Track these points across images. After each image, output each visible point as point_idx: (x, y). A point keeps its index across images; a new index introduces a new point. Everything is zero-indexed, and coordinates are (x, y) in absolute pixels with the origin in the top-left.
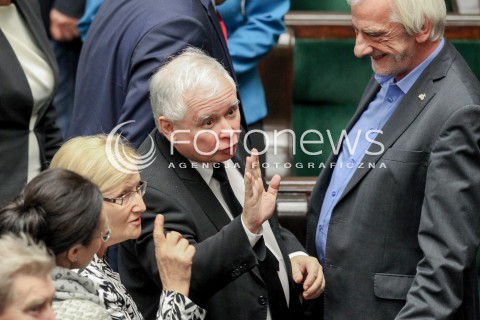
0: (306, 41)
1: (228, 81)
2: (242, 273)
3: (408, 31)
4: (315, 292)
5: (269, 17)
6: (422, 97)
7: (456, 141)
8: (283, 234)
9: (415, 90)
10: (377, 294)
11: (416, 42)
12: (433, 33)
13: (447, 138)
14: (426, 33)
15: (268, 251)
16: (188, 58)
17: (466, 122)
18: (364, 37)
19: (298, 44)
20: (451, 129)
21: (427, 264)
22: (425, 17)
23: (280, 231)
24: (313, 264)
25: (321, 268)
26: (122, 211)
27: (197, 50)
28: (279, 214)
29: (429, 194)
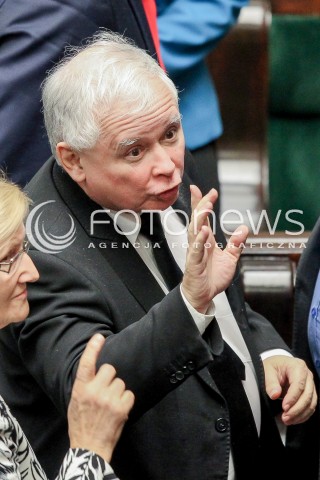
0: (289, 18)
1: (165, 86)
2: (186, 377)
4: (301, 413)
8: (252, 320)
15: (227, 347)
16: (102, 51)
19: (277, 24)
23: (247, 316)
24: (298, 370)
25: (310, 375)
26: (9, 281)
27: (116, 37)
28: (247, 290)
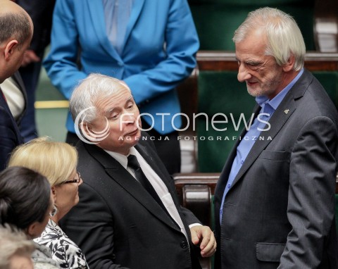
3: (278, 62)
4: (209, 251)
5: (183, 54)
6: (286, 111)
7: (309, 144)
9: (282, 107)
10: (258, 258)
11: (283, 71)
12: (296, 64)
13: (303, 141)
14: (290, 65)
17: (316, 129)
18: (245, 66)
20: (306, 134)
21: (294, 234)
22: (291, 52)
29: (293, 183)
